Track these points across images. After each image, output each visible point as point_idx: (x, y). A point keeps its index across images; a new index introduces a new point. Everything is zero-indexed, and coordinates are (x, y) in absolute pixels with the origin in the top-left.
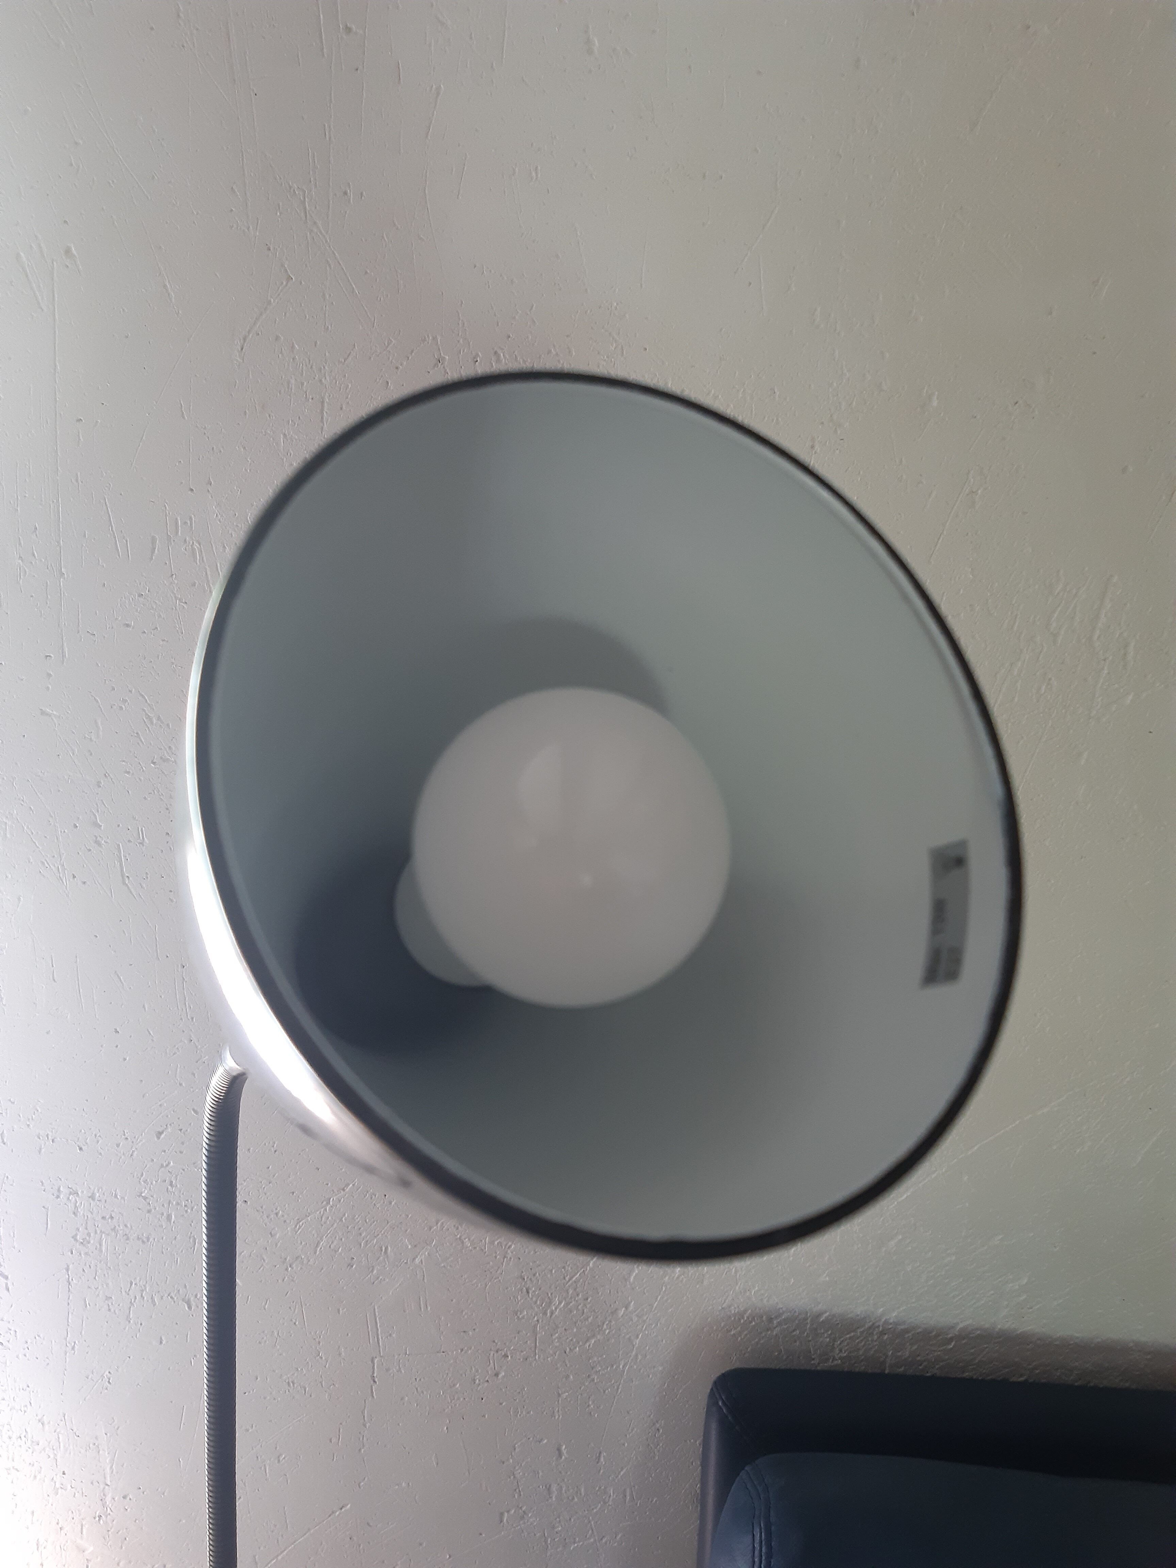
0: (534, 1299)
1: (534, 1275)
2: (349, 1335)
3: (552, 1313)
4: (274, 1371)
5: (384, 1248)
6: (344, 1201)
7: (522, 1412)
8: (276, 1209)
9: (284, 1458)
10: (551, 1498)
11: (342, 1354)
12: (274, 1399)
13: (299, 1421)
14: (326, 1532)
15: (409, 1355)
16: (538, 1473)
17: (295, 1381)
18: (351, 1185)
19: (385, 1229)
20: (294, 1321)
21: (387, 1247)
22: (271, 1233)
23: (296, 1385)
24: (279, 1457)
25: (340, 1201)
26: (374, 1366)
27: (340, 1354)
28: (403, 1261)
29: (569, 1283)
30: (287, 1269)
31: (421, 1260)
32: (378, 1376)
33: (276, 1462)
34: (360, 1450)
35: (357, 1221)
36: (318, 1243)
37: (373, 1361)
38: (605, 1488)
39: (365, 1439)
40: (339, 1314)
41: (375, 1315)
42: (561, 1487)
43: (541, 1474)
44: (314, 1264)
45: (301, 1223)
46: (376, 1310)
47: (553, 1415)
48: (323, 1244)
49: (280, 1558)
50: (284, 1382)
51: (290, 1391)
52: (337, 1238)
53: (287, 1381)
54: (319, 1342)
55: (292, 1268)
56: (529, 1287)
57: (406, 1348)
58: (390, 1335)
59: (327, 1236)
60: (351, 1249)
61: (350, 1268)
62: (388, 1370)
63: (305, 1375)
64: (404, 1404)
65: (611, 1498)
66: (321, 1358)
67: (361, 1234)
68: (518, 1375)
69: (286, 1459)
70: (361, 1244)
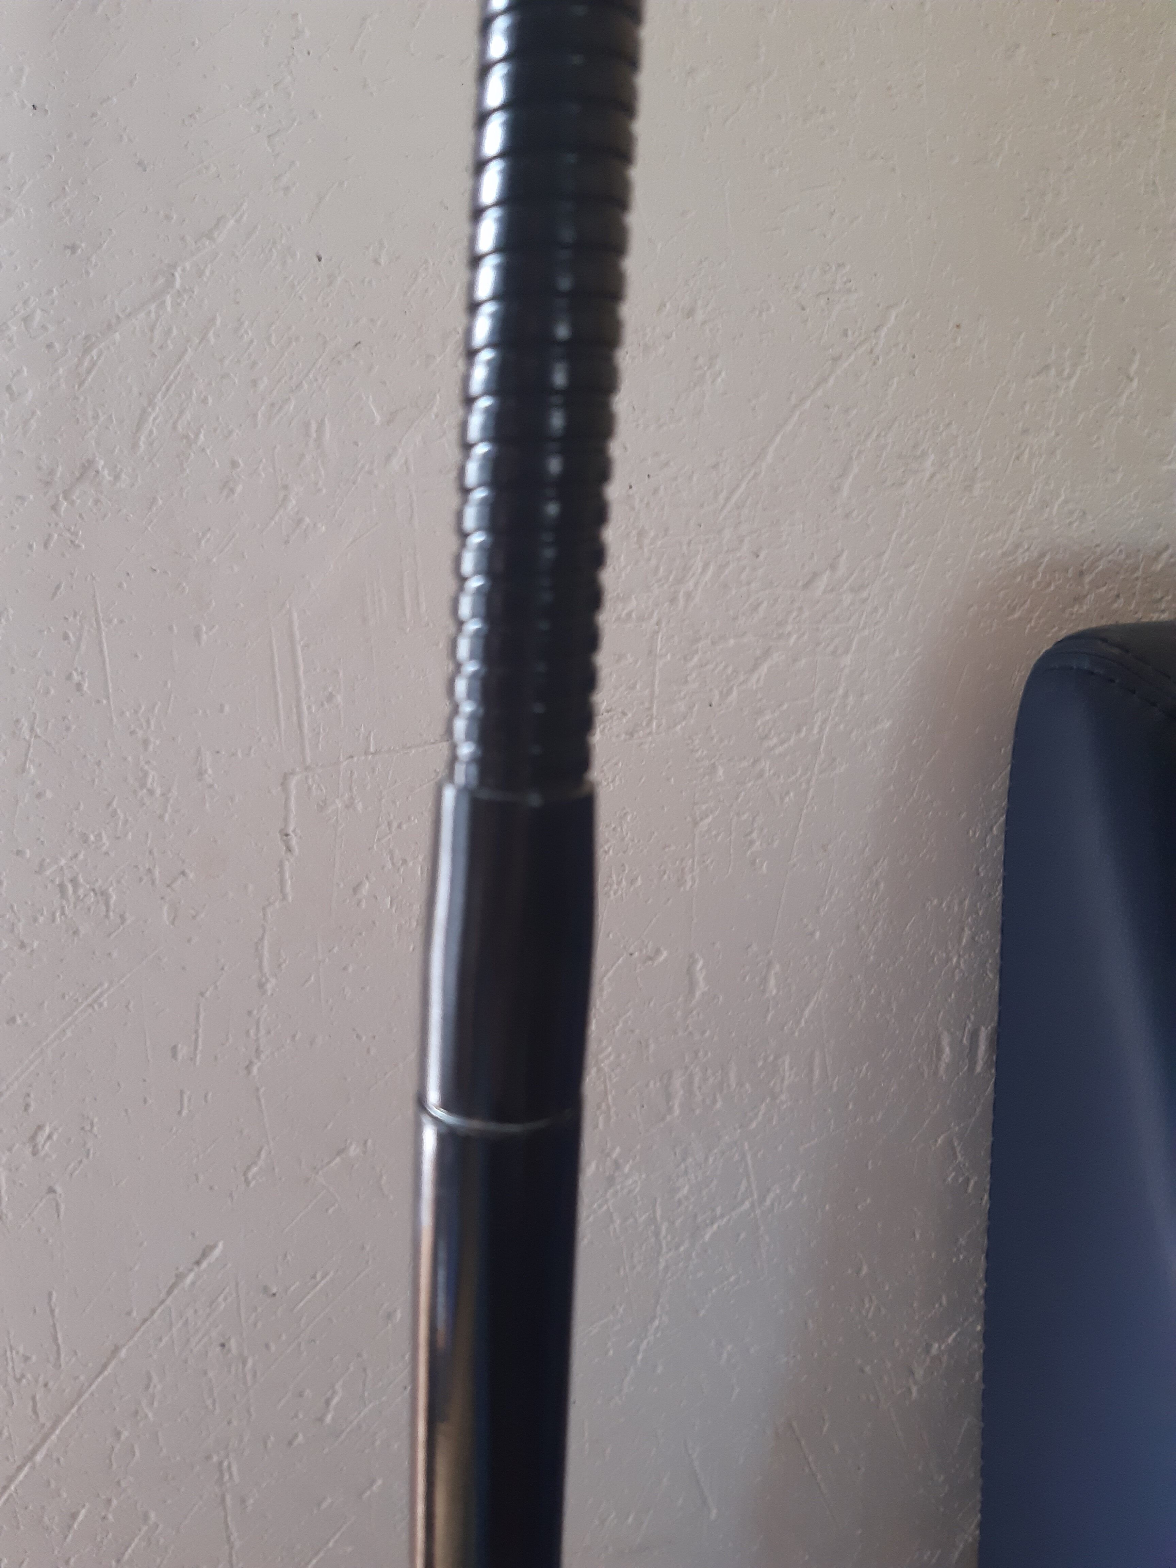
0: (654, 562)
1: (656, 491)
2: (227, 708)
3: (689, 596)
4: (19, 853)
5: (314, 426)
6: (212, 272)
7: (619, 883)
8: (25, 303)
9: (49, 1137)
10: (670, 1110)
11: (206, 771)
12: (23, 946)
13: (90, 1005)
14: (162, 1344)
15: (374, 754)
16: (647, 1046)
17: (81, 880)
18: (232, 222)
19: (318, 366)
20: (76, 677)
21: (323, 421)
22: (9, 388)
23: (81, 892)
24: (33, 1138)
25: (201, 273)
26: (287, 799)
27: (201, 773)
28: (363, 467)
29: (725, 512)
30: (55, 508)
31: (406, 462)
32: (298, 831)
33: (28, 1151)
34: (248, 1068)
35: (246, 339)
36: (144, 413)
37: (284, 784)
38: (776, 1058)
39: (263, 1032)
40: (199, 643)
41: (291, 636)
42: (691, 1076)
43: (652, 1047)
44: (133, 485)
45: (94, 353)
46: (296, 625)
47: (681, 882)
48: (155, 419)
49: (38, 1458)
50: (50, 886)
51: (67, 912)
52: (194, 398)
53: (57, 881)
54: (146, 743)
55: (72, 503)
56: (643, 527)
57: (369, 734)
58: (330, 698)
59: (168, 390)
60: (230, 432)
61: (227, 497)
62: (322, 807)
63: (107, 853)
64: (359, 903)
65: (786, 1083)
66: (151, 792)
67: (254, 383)
68: (613, 781)
69: (55, 1137)
70: (255, 415)
